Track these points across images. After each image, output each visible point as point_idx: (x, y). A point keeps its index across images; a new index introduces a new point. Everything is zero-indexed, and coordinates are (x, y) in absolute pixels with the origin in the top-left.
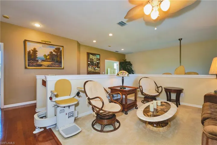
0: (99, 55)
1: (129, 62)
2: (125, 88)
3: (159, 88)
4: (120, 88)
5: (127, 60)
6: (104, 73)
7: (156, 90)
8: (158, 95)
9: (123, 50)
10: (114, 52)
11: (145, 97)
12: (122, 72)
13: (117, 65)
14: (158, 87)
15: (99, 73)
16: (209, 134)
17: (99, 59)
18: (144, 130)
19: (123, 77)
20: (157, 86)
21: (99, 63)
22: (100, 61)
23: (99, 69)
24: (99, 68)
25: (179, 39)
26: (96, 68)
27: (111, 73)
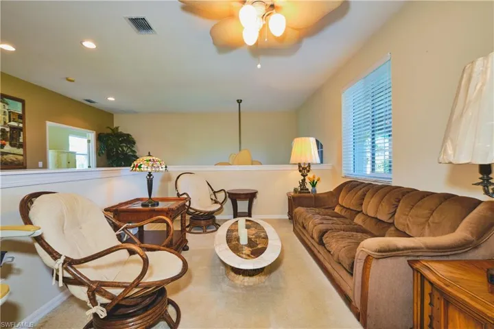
0: (23, 102)
1: (128, 135)
2: (158, 204)
3: (217, 194)
4: (143, 205)
5: (120, 130)
6: (41, 164)
7: (212, 199)
8: (220, 209)
9: (111, 99)
10: (80, 100)
11: (191, 218)
12: (150, 160)
13: (89, 141)
14: (215, 193)
15: (21, 166)
16: (378, 252)
17: (21, 117)
18: (235, 291)
19: (150, 175)
20: (212, 190)
21: (21, 129)
22: (24, 123)
23: (21, 151)
24: (21, 146)
25: (238, 101)
26: (8, 148)
27: (58, 165)
